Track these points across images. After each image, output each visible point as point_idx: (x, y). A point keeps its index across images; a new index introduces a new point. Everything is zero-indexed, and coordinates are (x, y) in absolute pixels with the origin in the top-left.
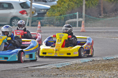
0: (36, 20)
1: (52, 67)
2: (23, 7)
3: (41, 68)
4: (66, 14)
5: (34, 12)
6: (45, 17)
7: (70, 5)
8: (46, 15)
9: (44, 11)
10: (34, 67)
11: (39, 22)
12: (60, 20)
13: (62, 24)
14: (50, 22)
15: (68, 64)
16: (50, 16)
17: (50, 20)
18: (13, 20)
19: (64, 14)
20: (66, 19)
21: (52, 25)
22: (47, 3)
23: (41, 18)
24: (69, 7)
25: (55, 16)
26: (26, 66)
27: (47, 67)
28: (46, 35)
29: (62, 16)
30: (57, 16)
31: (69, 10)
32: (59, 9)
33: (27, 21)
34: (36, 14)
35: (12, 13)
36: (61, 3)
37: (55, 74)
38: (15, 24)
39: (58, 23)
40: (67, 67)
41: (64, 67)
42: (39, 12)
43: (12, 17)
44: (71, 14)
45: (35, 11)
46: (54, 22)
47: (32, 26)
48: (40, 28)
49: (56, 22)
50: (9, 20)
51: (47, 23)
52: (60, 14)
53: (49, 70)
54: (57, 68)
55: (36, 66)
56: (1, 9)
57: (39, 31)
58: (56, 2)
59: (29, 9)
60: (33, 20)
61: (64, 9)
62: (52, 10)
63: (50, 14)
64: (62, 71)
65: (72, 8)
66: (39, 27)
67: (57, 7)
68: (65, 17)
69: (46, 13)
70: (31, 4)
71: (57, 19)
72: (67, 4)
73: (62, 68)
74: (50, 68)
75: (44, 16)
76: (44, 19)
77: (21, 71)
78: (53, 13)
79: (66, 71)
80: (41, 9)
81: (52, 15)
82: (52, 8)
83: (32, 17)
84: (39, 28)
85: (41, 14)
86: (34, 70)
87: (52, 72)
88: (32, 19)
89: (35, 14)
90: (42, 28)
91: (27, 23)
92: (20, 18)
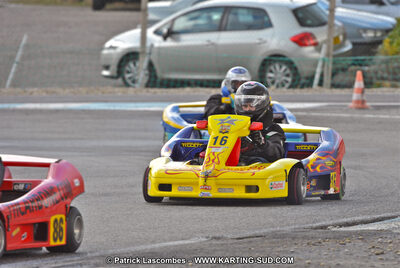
0: (350, 65)
2: (302, 23)
3: (370, 228)
5: (341, 38)
6: (380, 57)
8: (380, 47)
9: (375, 37)
10: (348, 225)
11: (359, 73)
14: (394, 73)
16: (397, 53)
17: (396, 65)
18: (270, 64)
22: (383, 9)
23: (364, 60)
26: (318, 224)
27: (393, 225)
28: (382, 116)
34: (348, 47)
35: (265, 42)
38: (277, 81)
42: (359, 40)
43: (265, 57)
45: (345, 37)
47: (334, 86)
48: (362, 92)
50: (256, 65)
51: (385, 75)
55: (354, 224)
56: (230, 30)
57: (360, 105)
59: (325, 28)
60: (339, 66)
63: (395, 44)
66: (359, 89)
69: (380, 42)
70: (332, 10)
75: (374, 54)
76: (374, 64)
77: (304, 238)
80: (365, 30)
83: (334, 56)
84: (357, 92)
85: (365, 44)
86: (350, 235)
88: (334, 63)
89: (342, 45)
90: (368, 92)
91: (317, 77)
92: (293, 59)
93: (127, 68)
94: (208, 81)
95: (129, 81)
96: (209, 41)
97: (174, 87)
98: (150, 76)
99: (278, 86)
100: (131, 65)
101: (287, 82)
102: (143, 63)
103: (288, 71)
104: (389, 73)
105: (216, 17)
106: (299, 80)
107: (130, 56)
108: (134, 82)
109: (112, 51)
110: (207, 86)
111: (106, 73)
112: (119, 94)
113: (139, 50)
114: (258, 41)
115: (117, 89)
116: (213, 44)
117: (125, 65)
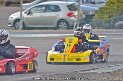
0: (85, 22)
1: (103, 72)
2: (70, 10)
3: (91, 72)
4: (115, 16)
5: (82, 14)
6: (94, 20)
7: (120, 6)
8: (94, 16)
9: (92, 13)
10: (84, 71)
12: (109, 22)
13: (112, 26)
14: (98, 24)
15: (119, 68)
16: (99, 18)
17: (99, 22)
18: (60, 22)
19: (113, 15)
20: (115, 21)
21: (101, 28)
22: (95, 5)
23: (89, 21)
24: (118, 9)
25: (103, 18)
26: (75, 71)
27: (98, 71)
29: (111, 18)
30: (106, 18)
31: (118, 12)
32: (108, 11)
33: (75, 24)
34: (84, 16)
35: (59, 15)
36: (110, 5)
37: (106, 78)
38: (63, 27)
39: (107, 26)
40: (118, 71)
41: (116, 71)
43: (59, 20)
44: (120, 16)
46: (102, 24)
49: (105, 25)
50: (56, 23)
51: (96, 25)
52: (109, 16)
53: (100, 74)
54: (108, 72)
55: (86, 70)
56: (48, 12)
58: (104, 4)
59: (77, 11)
60: (82, 23)
61: (114, 11)
62: (101, 12)
63: (98, 16)
64: (114, 75)
65: (122, 10)
67: (106, 9)
68: (114, 19)
70: (79, 6)
71: (107, 21)
72: (116, 6)
73: (113, 72)
74: (101, 73)
75: (92, 19)
76: (92, 22)
77: (70, 75)
78: (101, 15)
79: (118, 76)
80: (89, 11)
81: (100, 17)
82: (101, 10)
83: (80, 20)
85: (89, 16)
86: (84, 74)
87: (103, 77)
88: (80, 22)
91: (75, 26)
92: (67, 20)
93: (16, 24)
94: (41, 27)
95: (17, 28)
96: (41, 15)
97: (31, 29)
98: (23, 26)
99: (63, 29)
100: (18, 23)
101: (65, 27)
102: (21, 22)
103: (66, 24)
104: (97, 24)
105: (44, 8)
106: (69, 27)
107: (17, 20)
108: (18, 28)
109: (12, 19)
110: (41, 29)
111: (10, 25)
112: (14, 32)
113: (20, 18)
114: (56, 15)
115: (13, 30)
116: (43, 16)
117: (16, 23)
